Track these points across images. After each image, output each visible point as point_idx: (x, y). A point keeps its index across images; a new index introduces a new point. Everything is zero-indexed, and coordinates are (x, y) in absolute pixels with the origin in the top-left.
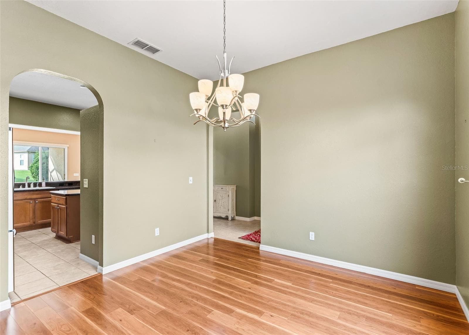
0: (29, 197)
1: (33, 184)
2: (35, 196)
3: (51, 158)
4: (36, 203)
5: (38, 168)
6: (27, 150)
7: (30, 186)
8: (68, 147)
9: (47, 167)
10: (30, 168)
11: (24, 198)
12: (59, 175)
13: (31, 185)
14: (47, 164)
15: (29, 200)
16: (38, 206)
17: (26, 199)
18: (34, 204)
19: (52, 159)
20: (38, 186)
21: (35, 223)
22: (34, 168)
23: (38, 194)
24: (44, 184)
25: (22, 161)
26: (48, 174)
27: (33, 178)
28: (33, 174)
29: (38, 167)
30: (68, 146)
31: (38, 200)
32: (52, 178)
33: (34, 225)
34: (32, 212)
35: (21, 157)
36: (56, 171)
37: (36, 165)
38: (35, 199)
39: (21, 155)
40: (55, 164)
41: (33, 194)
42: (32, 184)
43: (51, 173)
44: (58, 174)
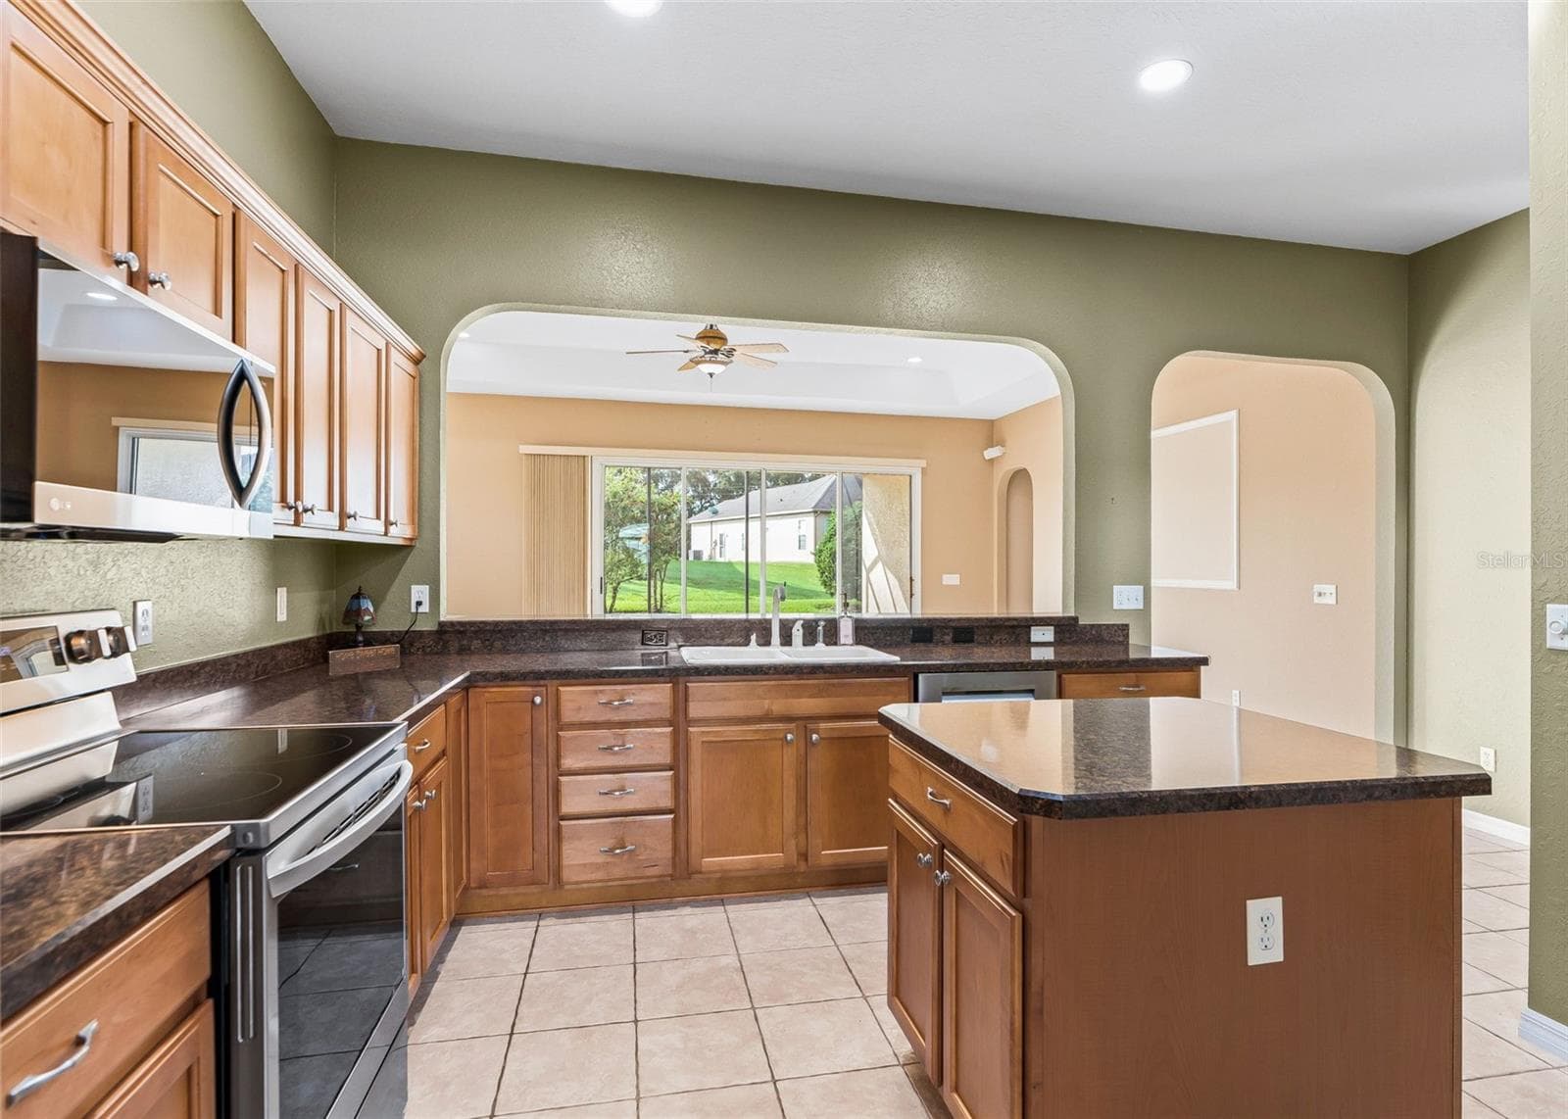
0: (778, 706)
1: (802, 625)
2: (806, 705)
3: (868, 519)
4: (813, 744)
5: (833, 555)
6: (813, 505)
7: (790, 636)
8: (923, 469)
9: (858, 553)
10: (818, 553)
11: (758, 712)
12: (894, 581)
13: (794, 631)
14: (859, 544)
15: (781, 726)
16: (821, 762)
17: (766, 718)
18: (802, 752)
19: (872, 520)
20: (821, 638)
21: (804, 856)
22: (826, 554)
23: (819, 693)
24: (846, 630)
25: (802, 538)
26: (861, 576)
27: (823, 587)
28: (823, 573)
29: (835, 552)
30: (925, 466)
31: (823, 725)
32: (873, 591)
33: (803, 867)
34: (793, 795)
35: (799, 527)
36: (885, 564)
37: (829, 545)
38: (806, 722)
39: (799, 522)
40: (880, 540)
41: (798, 692)
42: (798, 626)
43: (869, 571)
44: (890, 575)
